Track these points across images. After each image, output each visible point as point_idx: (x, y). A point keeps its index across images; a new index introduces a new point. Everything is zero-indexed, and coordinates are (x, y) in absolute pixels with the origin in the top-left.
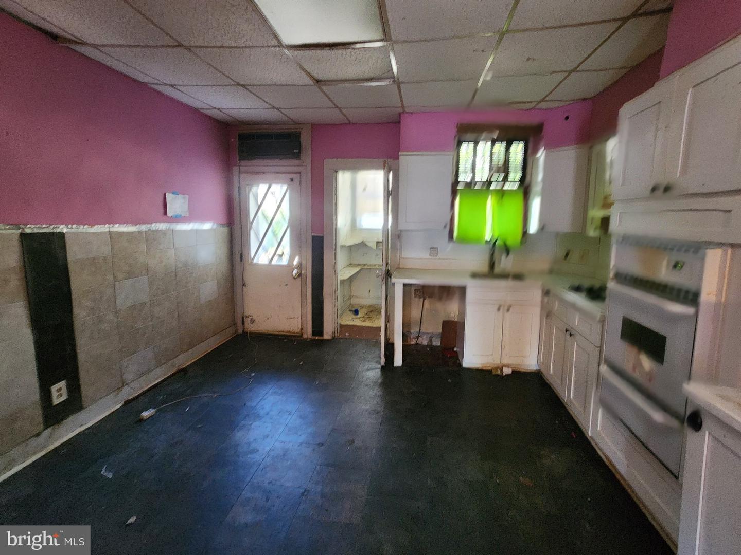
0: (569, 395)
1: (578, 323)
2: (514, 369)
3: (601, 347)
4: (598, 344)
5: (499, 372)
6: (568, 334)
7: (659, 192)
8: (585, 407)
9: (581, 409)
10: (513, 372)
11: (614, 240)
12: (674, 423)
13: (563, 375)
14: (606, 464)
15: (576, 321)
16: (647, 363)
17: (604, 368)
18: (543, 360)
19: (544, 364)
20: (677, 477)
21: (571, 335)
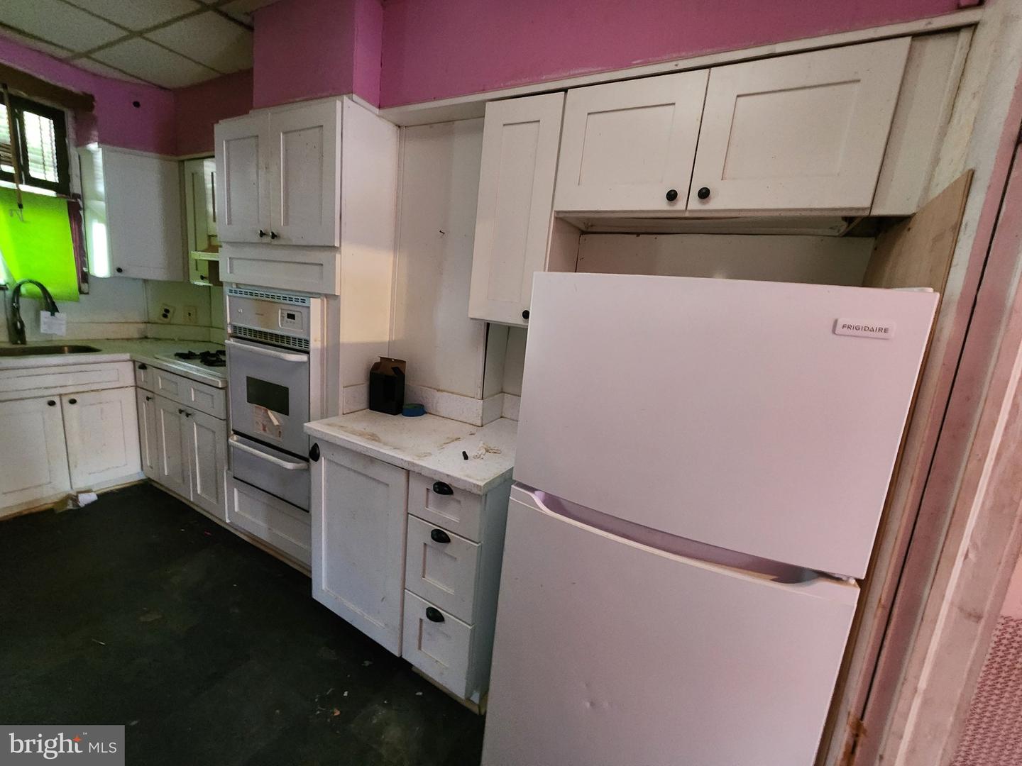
0: (196, 492)
1: (195, 397)
2: (100, 492)
3: (227, 420)
4: (223, 417)
5: (70, 506)
6: (183, 415)
7: (267, 239)
8: (218, 494)
9: (213, 501)
10: (98, 496)
11: (226, 289)
12: (303, 465)
13: (184, 473)
14: (246, 542)
15: (192, 396)
16: (274, 417)
17: (234, 440)
18: (151, 462)
19: (154, 466)
20: (308, 512)
21: (188, 415)
